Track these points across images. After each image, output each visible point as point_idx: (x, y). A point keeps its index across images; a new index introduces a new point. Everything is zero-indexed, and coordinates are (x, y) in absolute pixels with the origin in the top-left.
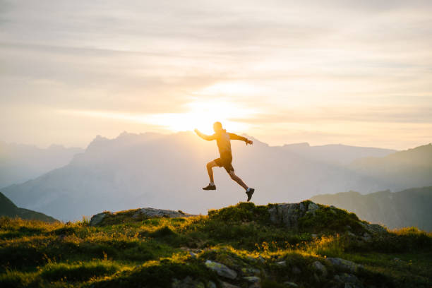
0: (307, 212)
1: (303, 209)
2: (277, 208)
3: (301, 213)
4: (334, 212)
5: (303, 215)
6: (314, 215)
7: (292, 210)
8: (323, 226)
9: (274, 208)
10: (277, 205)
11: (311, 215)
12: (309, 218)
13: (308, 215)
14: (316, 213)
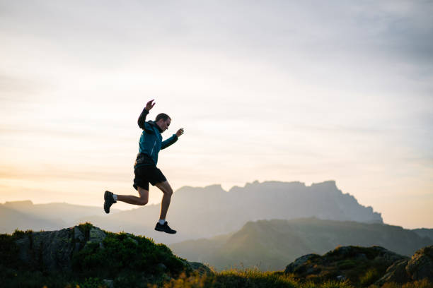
0: (89, 242)
1: (81, 238)
2: (30, 238)
3: (78, 244)
4: (134, 241)
5: (81, 247)
6: (101, 247)
7: (60, 240)
8: (121, 264)
9: (26, 238)
10: (31, 232)
11: (96, 247)
12: (94, 251)
13: (90, 246)
14: (105, 244)
